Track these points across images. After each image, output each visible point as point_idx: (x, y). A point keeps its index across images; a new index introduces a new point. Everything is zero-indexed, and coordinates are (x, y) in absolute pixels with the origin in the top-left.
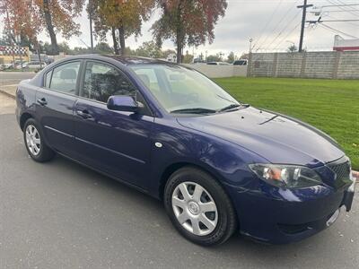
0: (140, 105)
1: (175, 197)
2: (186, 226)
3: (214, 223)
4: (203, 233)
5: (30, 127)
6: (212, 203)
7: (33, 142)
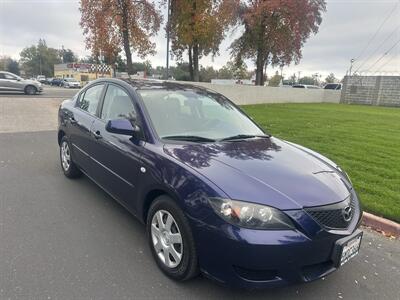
0: (137, 128)
1: (154, 225)
2: (161, 255)
3: (179, 256)
4: (172, 264)
5: (64, 144)
6: (179, 234)
7: (66, 158)
